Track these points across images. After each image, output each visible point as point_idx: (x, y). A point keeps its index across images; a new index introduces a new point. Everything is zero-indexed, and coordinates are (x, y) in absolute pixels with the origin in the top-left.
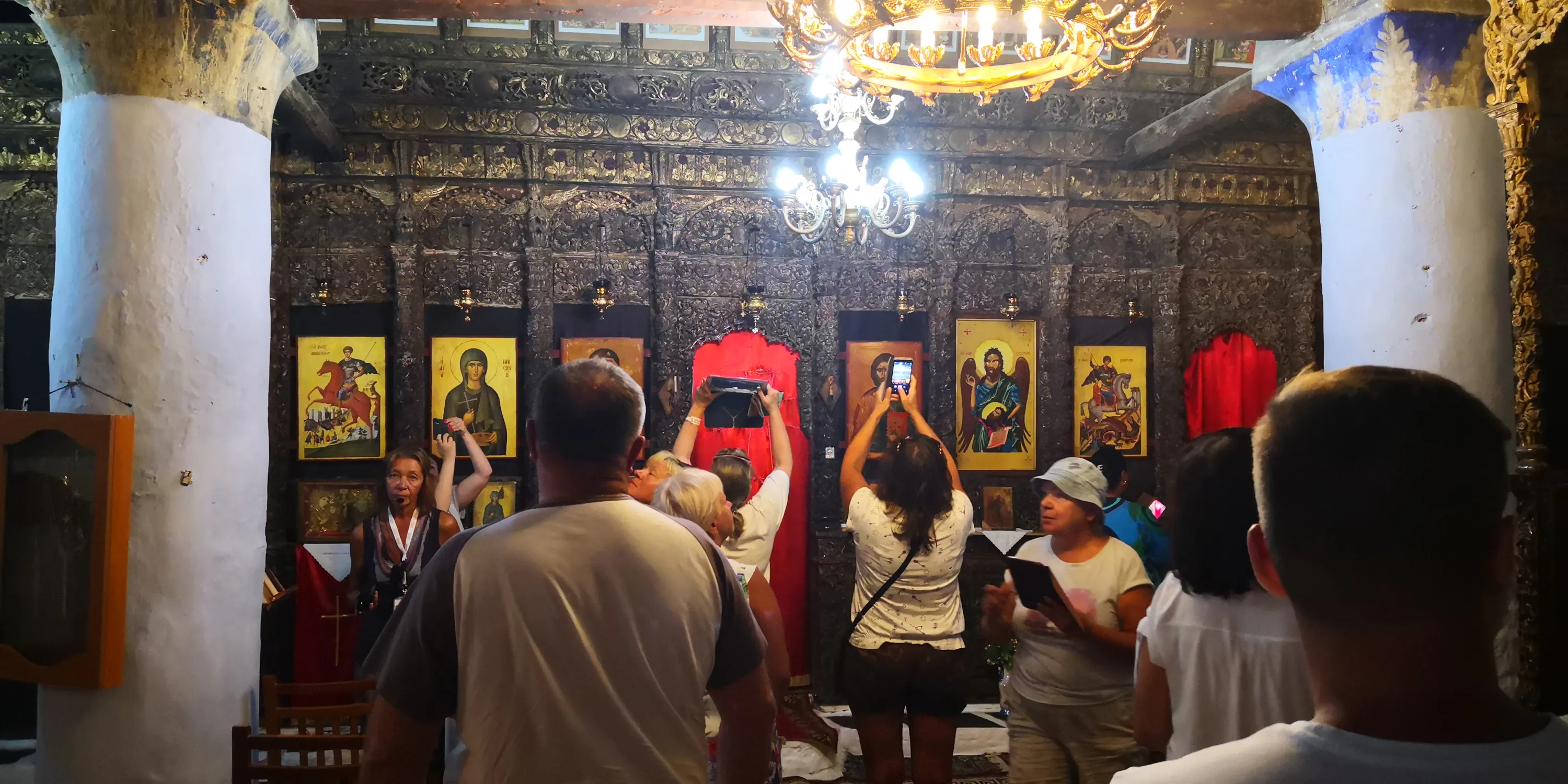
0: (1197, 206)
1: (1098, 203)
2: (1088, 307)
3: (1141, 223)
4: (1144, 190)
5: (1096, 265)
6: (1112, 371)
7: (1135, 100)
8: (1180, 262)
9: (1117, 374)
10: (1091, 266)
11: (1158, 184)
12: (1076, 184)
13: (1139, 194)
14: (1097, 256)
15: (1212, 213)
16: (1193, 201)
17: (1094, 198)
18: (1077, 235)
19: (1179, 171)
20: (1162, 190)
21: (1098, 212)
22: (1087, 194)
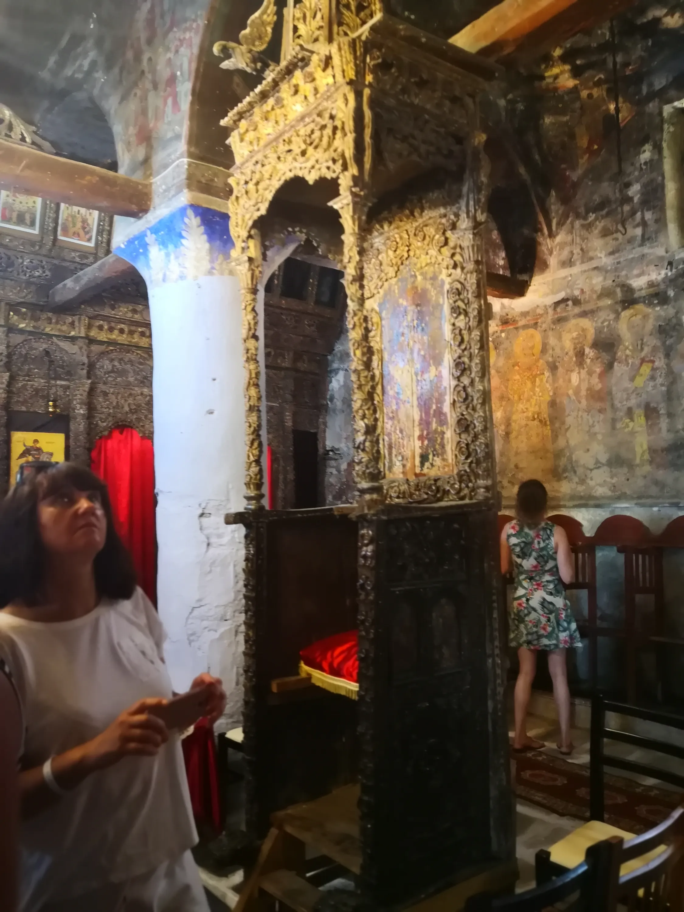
0: (101, 343)
1: (30, 333)
2: (23, 405)
3: (62, 350)
4: (64, 328)
5: (29, 376)
6: (39, 450)
7: (55, 264)
8: (89, 378)
9: (43, 452)
10: (25, 376)
11: (74, 325)
12: (15, 318)
13: (60, 330)
14: (30, 370)
15: (111, 348)
16: (98, 339)
17: (28, 329)
18: (15, 354)
19: (90, 318)
20: (77, 329)
21: (31, 339)
22: (22, 326)
